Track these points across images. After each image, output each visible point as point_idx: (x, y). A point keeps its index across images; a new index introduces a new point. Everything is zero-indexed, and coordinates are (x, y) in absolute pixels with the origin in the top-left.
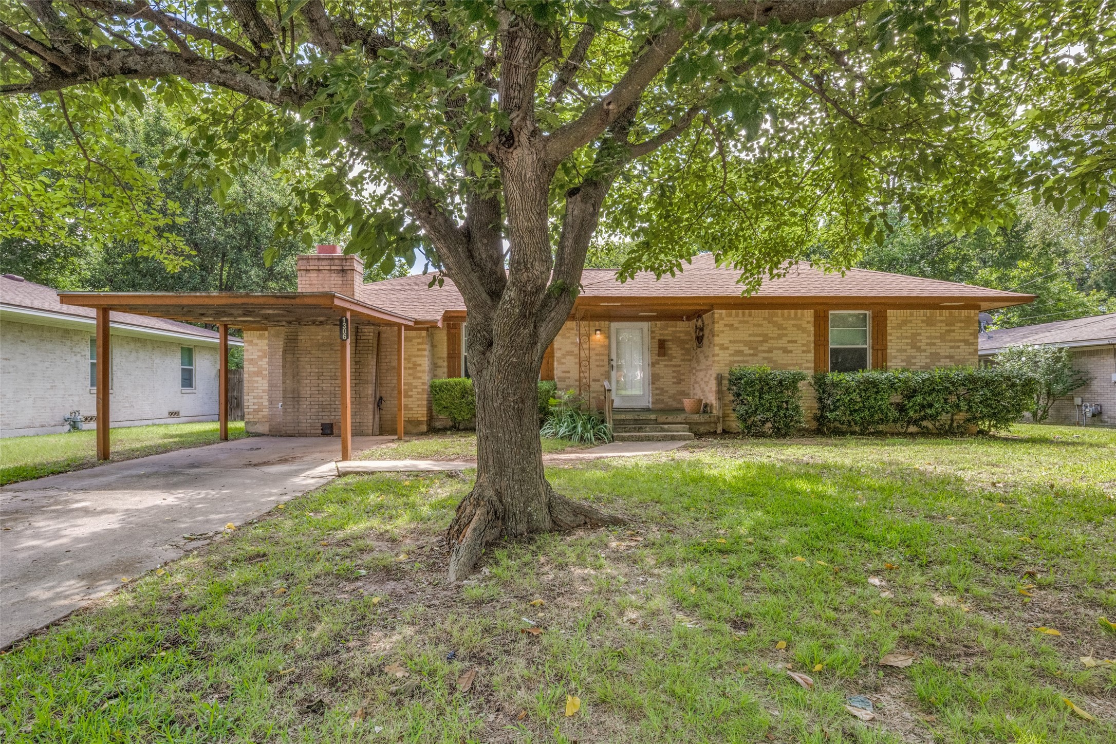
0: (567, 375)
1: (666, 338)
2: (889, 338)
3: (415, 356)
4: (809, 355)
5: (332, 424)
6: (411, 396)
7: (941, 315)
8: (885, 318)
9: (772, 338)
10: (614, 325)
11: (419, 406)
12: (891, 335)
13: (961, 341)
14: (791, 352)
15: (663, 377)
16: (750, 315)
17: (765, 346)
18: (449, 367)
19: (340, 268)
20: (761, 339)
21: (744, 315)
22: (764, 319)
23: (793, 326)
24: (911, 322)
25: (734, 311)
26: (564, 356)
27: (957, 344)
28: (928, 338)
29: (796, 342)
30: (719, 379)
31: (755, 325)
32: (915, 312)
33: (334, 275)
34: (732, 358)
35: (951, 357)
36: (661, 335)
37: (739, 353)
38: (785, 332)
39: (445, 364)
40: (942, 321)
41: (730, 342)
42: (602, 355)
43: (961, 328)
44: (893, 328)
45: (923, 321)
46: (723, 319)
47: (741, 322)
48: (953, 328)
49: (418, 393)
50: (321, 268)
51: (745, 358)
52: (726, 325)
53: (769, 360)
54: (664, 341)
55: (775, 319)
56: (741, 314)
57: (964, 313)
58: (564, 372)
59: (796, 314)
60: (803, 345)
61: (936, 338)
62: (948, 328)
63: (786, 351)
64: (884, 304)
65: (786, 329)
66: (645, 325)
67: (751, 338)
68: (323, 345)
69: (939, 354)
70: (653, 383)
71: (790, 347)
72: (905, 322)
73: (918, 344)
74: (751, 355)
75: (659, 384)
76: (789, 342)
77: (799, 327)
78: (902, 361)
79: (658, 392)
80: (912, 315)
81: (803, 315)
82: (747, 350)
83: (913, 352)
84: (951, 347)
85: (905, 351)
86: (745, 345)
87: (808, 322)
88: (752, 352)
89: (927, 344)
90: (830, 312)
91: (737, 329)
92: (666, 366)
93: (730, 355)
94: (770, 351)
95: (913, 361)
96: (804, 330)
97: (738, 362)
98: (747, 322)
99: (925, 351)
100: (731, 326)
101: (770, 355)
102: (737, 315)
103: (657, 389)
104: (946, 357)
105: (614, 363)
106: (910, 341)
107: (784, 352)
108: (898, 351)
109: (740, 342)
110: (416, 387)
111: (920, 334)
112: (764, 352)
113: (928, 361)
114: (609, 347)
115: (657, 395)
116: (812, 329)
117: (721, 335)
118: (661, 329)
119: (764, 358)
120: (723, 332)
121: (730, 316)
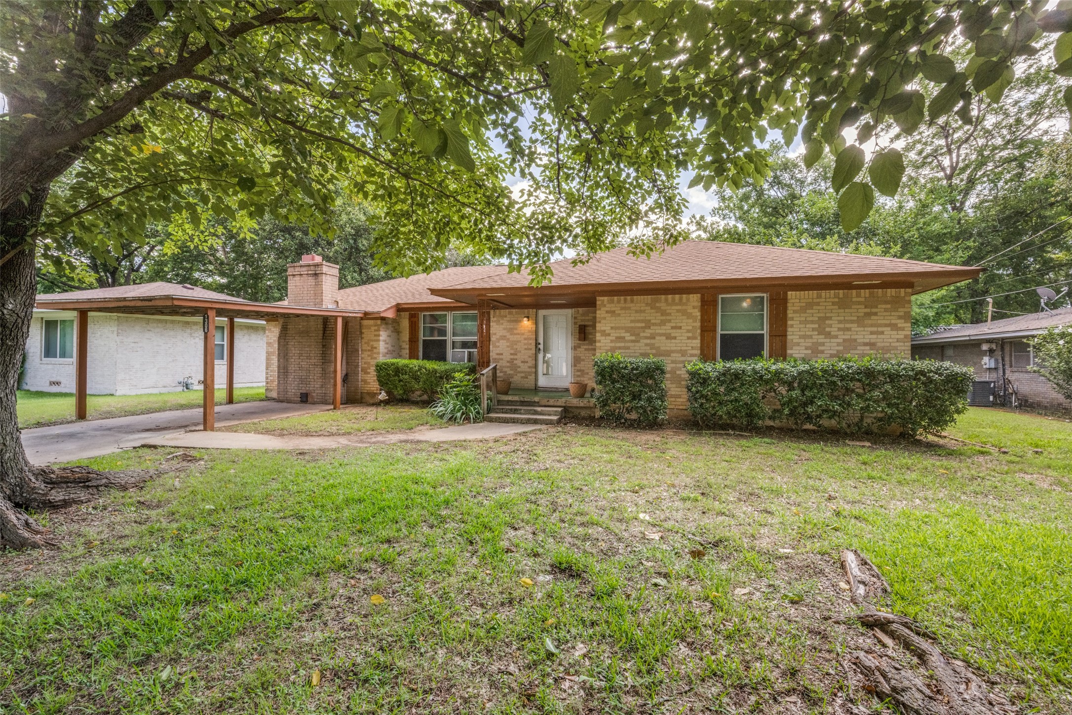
0: (501, 357)
1: (586, 323)
2: (789, 323)
4: (694, 341)
7: (858, 296)
8: (785, 300)
9: (654, 324)
10: (542, 313)
12: (792, 319)
13: (886, 325)
14: (675, 338)
15: (583, 360)
16: (632, 301)
17: (648, 332)
18: (410, 349)
20: (643, 325)
21: (625, 300)
22: (647, 304)
23: (678, 311)
24: (818, 304)
25: (616, 298)
26: (498, 340)
27: (880, 329)
28: (840, 322)
29: (680, 328)
31: (637, 312)
32: (823, 293)
34: (613, 345)
35: (872, 345)
36: (582, 320)
37: (620, 339)
38: (668, 318)
39: (407, 346)
40: (859, 303)
41: (612, 328)
42: (531, 339)
43: (886, 310)
44: (795, 312)
45: (833, 304)
46: (605, 306)
47: (622, 309)
48: (874, 310)
51: (626, 344)
52: (607, 312)
53: (652, 346)
54: (585, 326)
55: (657, 305)
56: (622, 301)
57: (891, 292)
58: (497, 354)
59: (681, 299)
60: (688, 331)
61: (852, 322)
62: (868, 310)
63: (669, 337)
64: (783, 285)
65: (670, 314)
66: (569, 312)
67: (633, 325)
69: (855, 340)
70: (575, 366)
71: (674, 333)
72: (810, 305)
73: (827, 329)
74: (632, 341)
75: (581, 366)
76: (673, 328)
77: (684, 313)
78: (806, 349)
79: (579, 373)
80: (819, 297)
81: (688, 300)
82: (628, 337)
83: (821, 339)
84: (872, 333)
85: (811, 337)
86: (627, 331)
87: (694, 307)
88: (633, 338)
89: (839, 329)
90: (720, 296)
91: (619, 315)
92: (586, 350)
93: (612, 341)
94: (652, 337)
95: (820, 348)
96: (689, 316)
97: (619, 347)
98: (629, 308)
99: (836, 337)
100: (612, 313)
101: (653, 341)
102: (619, 302)
103: (578, 371)
104: (865, 344)
105: (541, 347)
106: (816, 326)
107: (667, 338)
108: (801, 337)
109: (622, 328)
111: (830, 318)
112: (646, 338)
113: (841, 348)
114: (536, 332)
115: (578, 376)
116: (699, 314)
117: (603, 321)
118: (583, 315)
119: (646, 345)
120: (605, 318)
121: (612, 302)
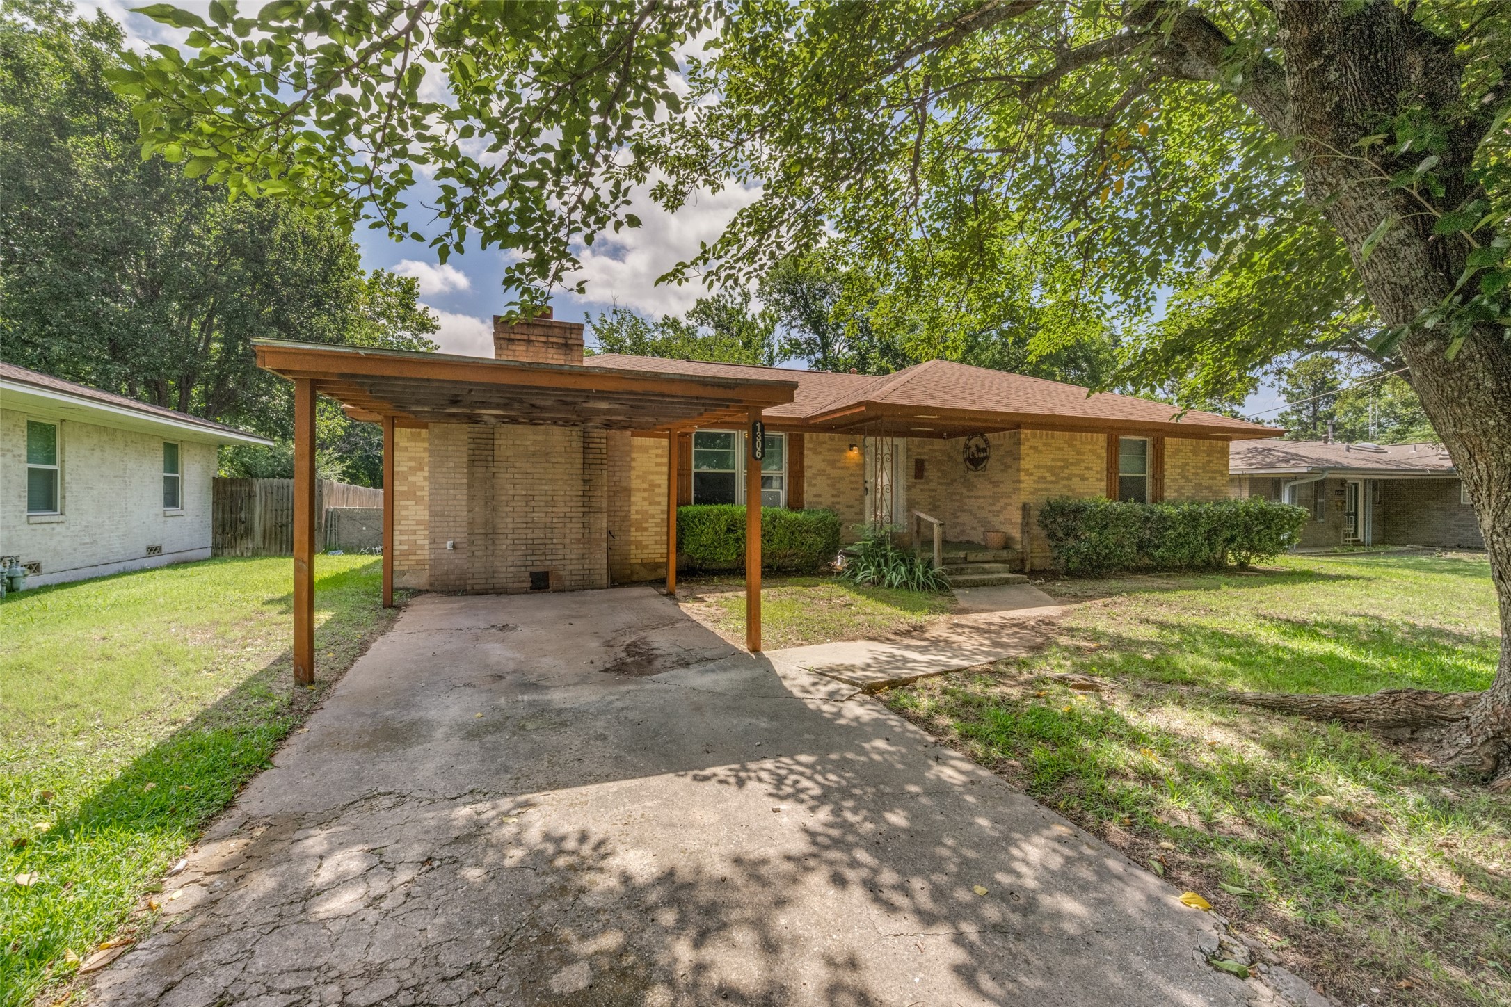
0: (819, 499)
1: (923, 457)
2: (1166, 466)
3: (652, 473)
4: (1102, 483)
5: (547, 573)
6: (646, 529)
7: (1203, 445)
8: (1163, 446)
9: (1072, 464)
11: (656, 542)
12: (1167, 463)
13: (1217, 471)
14: (1087, 479)
16: (1052, 438)
17: (1066, 473)
19: (560, 341)
20: (1062, 464)
21: (1047, 437)
22: (1065, 442)
23: (1090, 451)
24: (1181, 451)
25: (1039, 432)
27: (1214, 475)
28: (1194, 468)
29: (1091, 469)
30: (1025, 509)
31: (1056, 449)
32: (1185, 441)
33: (553, 351)
34: (1036, 486)
35: (1210, 488)
37: (1042, 479)
38: (1083, 457)
40: (1204, 452)
41: (1034, 466)
42: (858, 475)
43: (1217, 459)
44: (1169, 457)
45: (1190, 452)
46: (1028, 440)
47: (1045, 445)
48: (1212, 459)
49: (656, 525)
50: (533, 338)
51: (1049, 486)
52: (1031, 447)
53: (1068, 488)
54: (922, 461)
55: (1074, 443)
56: (1044, 436)
57: (1220, 444)
58: (814, 496)
59: (1092, 438)
60: (1098, 472)
61: (1200, 468)
62: (1208, 458)
63: (1084, 479)
64: (1162, 431)
65: (1083, 454)
66: (902, 441)
67: (1054, 463)
68: (534, 454)
69: (1201, 484)
71: (1086, 474)
72: (1178, 451)
73: (1187, 474)
74: (1052, 482)
76: (1086, 468)
77: (1093, 452)
78: (1175, 492)
80: (1182, 444)
81: (1097, 440)
82: (1049, 477)
83: (1183, 482)
84: (1212, 477)
85: (1177, 480)
86: (1048, 471)
87: (1102, 448)
88: (1054, 478)
89: (1193, 474)
90: (1121, 438)
91: (1041, 452)
92: (922, 490)
93: (1035, 482)
94: (1069, 477)
95: (1182, 492)
96: (1099, 456)
97: (1042, 490)
98: (1049, 445)
99: (1191, 481)
100: (1035, 448)
101: (1069, 482)
102: (1041, 437)
104: (1207, 488)
105: (868, 486)
106: (1181, 470)
107: (1081, 479)
108: (1172, 480)
109: (1045, 467)
110: (653, 517)
111: (1188, 464)
112: (1065, 478)
113: (1193, 491)
114: (864, 467)
116: (1106, 455)
117: (1027, 459)
118: (918, 446)
119: (1064, 486)
120: (1027, 455)
121: (1034, 436)
